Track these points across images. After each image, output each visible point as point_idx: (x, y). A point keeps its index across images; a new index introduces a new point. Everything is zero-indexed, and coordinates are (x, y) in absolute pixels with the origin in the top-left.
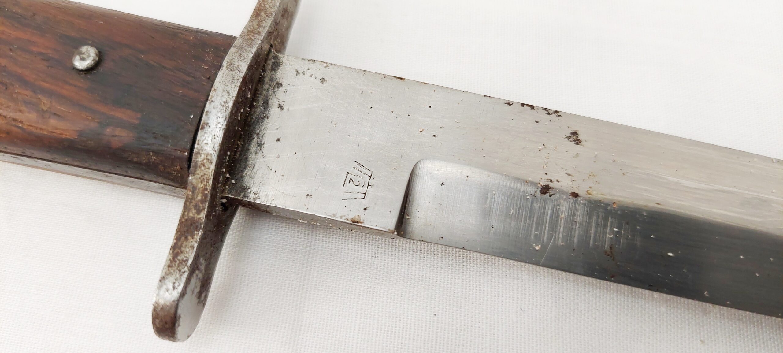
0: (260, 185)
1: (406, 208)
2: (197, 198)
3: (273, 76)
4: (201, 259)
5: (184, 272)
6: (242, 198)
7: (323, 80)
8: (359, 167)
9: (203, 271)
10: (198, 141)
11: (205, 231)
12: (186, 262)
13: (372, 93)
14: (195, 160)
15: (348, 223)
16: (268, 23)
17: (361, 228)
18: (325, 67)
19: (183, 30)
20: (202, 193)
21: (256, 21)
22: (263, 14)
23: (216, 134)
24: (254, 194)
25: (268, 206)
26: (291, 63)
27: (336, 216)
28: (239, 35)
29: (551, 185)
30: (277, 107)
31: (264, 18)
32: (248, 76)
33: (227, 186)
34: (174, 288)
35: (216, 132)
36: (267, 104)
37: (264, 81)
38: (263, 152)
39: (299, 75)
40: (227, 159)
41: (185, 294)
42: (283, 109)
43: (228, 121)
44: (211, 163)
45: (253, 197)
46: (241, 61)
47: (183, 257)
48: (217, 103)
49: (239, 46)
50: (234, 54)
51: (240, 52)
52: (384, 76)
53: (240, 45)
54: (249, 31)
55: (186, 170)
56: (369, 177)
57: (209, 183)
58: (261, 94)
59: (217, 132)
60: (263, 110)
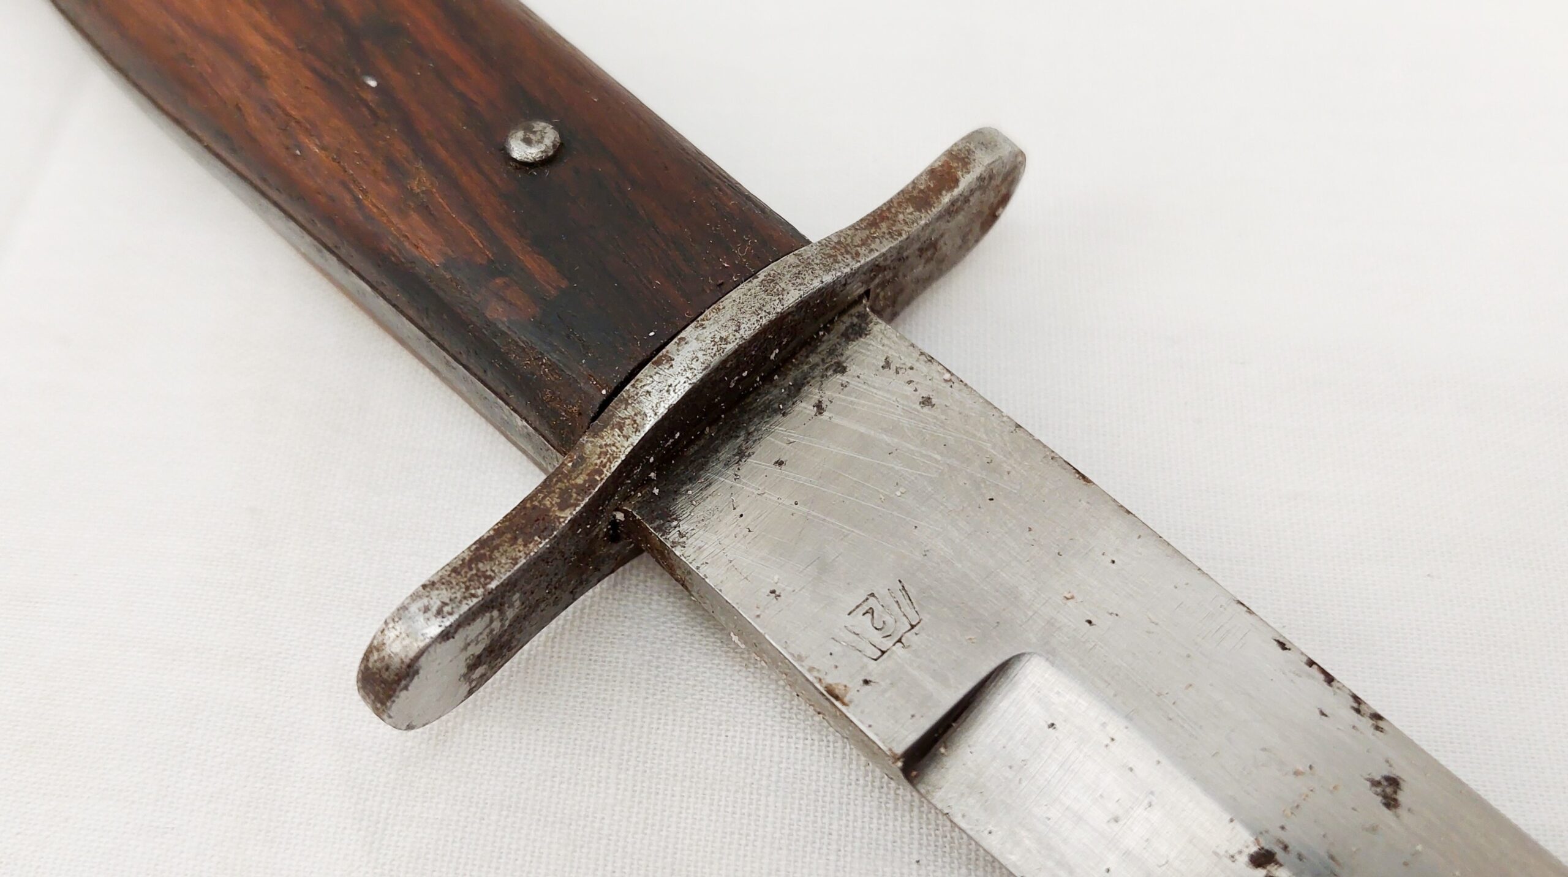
0: (699, 525)
1: (951, 730)
2: (576, 478)
3: (838, 346)
4: (517, 595)
5: (473, 596)
6: (655, 529)
7: (926, 402)
8: (900, 596)
9: (507, 623)
10: (638, 380)
11: (554, 548)
12: (488, 580)
13: (1009, 473)
14: (611, 410)
15: (817, 689)
16: (883, 247)
17: (838, 714)
18: (946, 381)
19: (725, 182)
20: (588, 475)
21: (863, 231)
22: (884, 226)
23: (673, 385)
24: (680, 534)
25: (690, 572)
26: (885, 341)
27: (803, 661)
28: (819, 240)
29: (1280, 855)
30: (813, 404)
31: (882, 235)
32: (790, 317)
33: (641, 493)
34: (439, 612)
35: (677, 382)
36: (799, 390)
37: (816, 347)
38: (739, 469)
39: (887, 369)
40: (669, 443)
41: (450, 635)
42: (821, 413)
43: (709, 374)
44: (637, 430)
45: (675, 538)
46: (793, 284)
47: (488, 568)
48: (708, 333)
49: (805, 257)
50: (789, 267)
51: (800, 268)
52: (1053, 455)
53: (809, 258)
54: (839, 242)
55: (586, 421)
56: (909, 627)
57: (611, 463)
58: (796, 366)
59: (679, 383)
60: (785, 396)
